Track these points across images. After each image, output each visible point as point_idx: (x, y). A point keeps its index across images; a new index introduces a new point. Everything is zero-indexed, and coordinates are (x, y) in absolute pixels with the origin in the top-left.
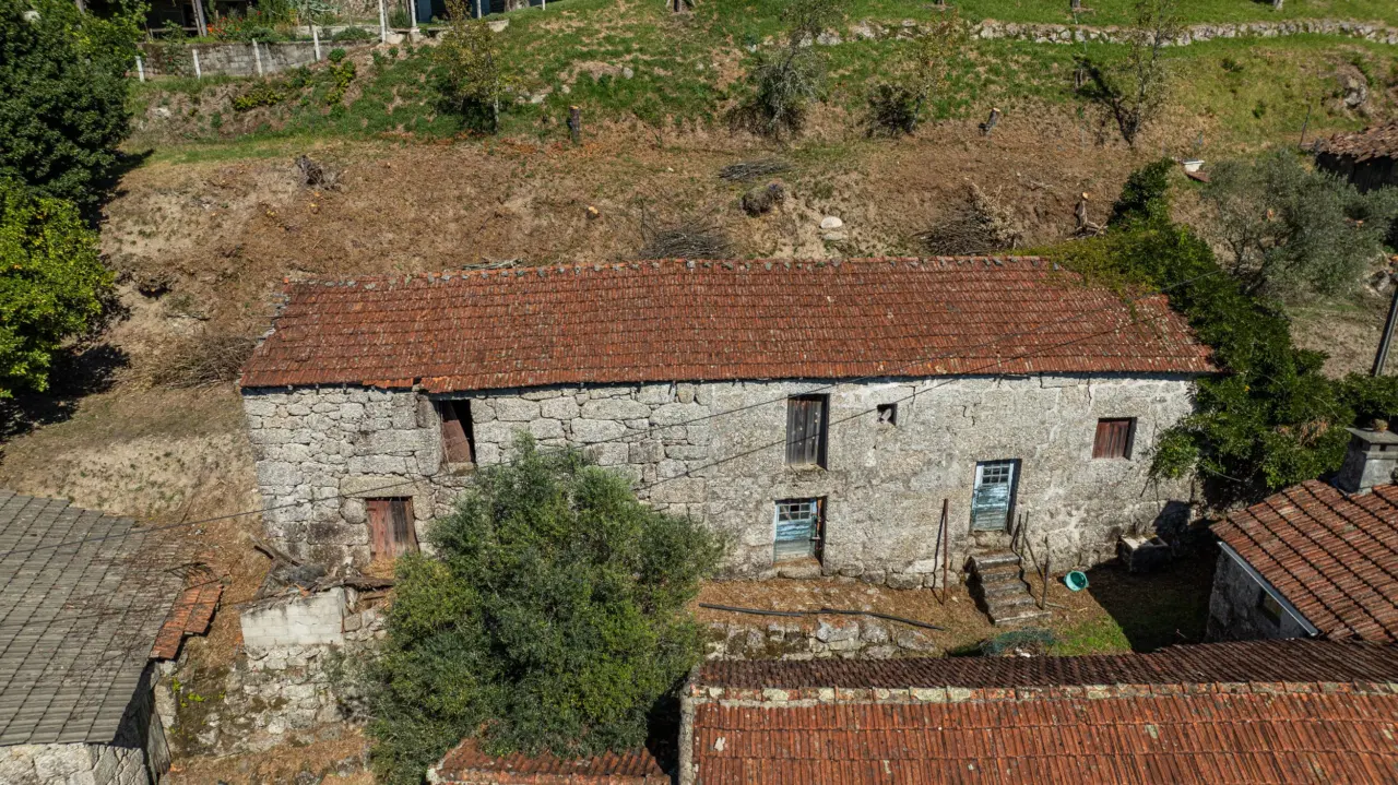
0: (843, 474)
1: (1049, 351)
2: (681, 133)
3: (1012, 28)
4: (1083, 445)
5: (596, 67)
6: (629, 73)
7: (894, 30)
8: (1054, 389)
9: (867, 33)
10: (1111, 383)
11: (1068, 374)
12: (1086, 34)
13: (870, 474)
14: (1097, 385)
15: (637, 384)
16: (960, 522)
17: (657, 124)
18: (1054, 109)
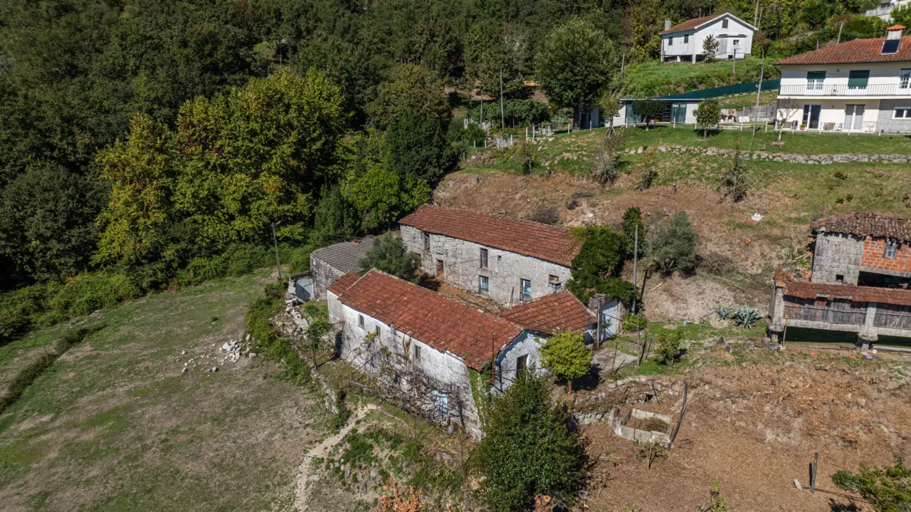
0: (491, 272)
1: (535, 251)
2: (578, 180)
3: (722, 151)
4: (545, 281)
5: (567, 155)
6: (575, 158)
7: (673, 149)
8: (536, 262)
9: (663, 149)
10: (549, 264)
11: (538, 258)
12: (759, 156)
13: (497, 274)
14: (546, 263)
15: (455, 238)
16: (517, 295)
17: (573, 176)
18: (708, 187)
